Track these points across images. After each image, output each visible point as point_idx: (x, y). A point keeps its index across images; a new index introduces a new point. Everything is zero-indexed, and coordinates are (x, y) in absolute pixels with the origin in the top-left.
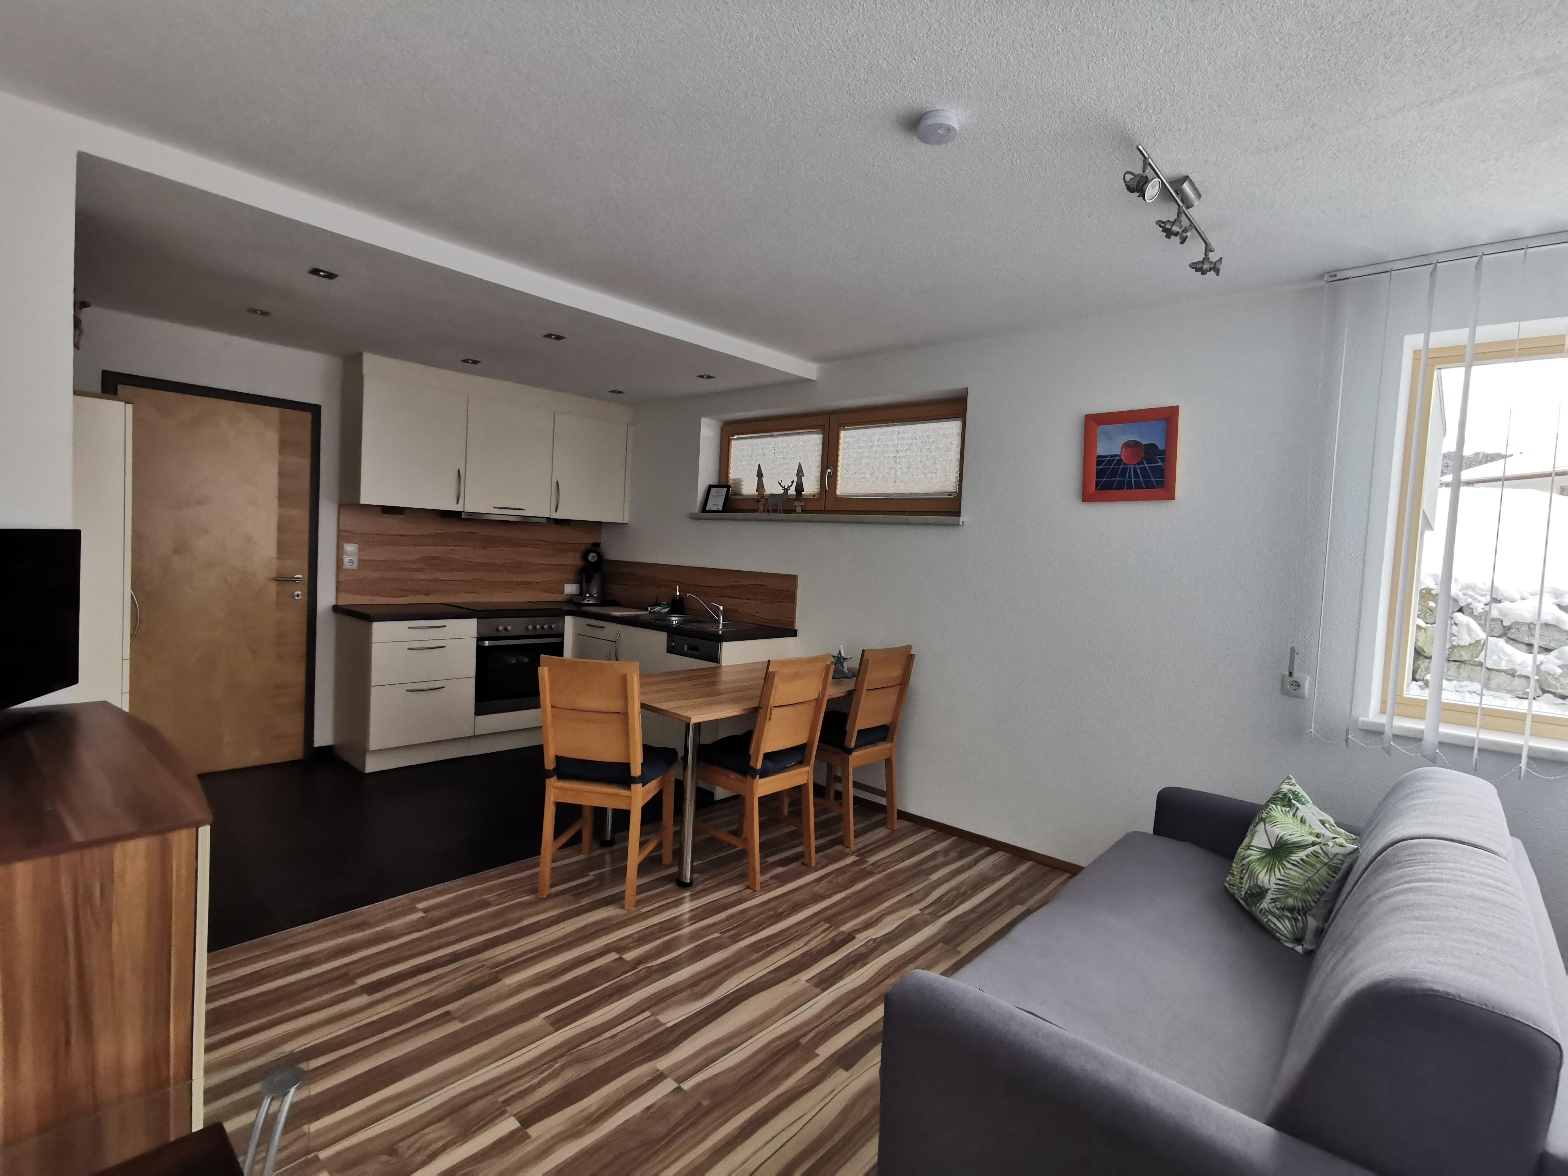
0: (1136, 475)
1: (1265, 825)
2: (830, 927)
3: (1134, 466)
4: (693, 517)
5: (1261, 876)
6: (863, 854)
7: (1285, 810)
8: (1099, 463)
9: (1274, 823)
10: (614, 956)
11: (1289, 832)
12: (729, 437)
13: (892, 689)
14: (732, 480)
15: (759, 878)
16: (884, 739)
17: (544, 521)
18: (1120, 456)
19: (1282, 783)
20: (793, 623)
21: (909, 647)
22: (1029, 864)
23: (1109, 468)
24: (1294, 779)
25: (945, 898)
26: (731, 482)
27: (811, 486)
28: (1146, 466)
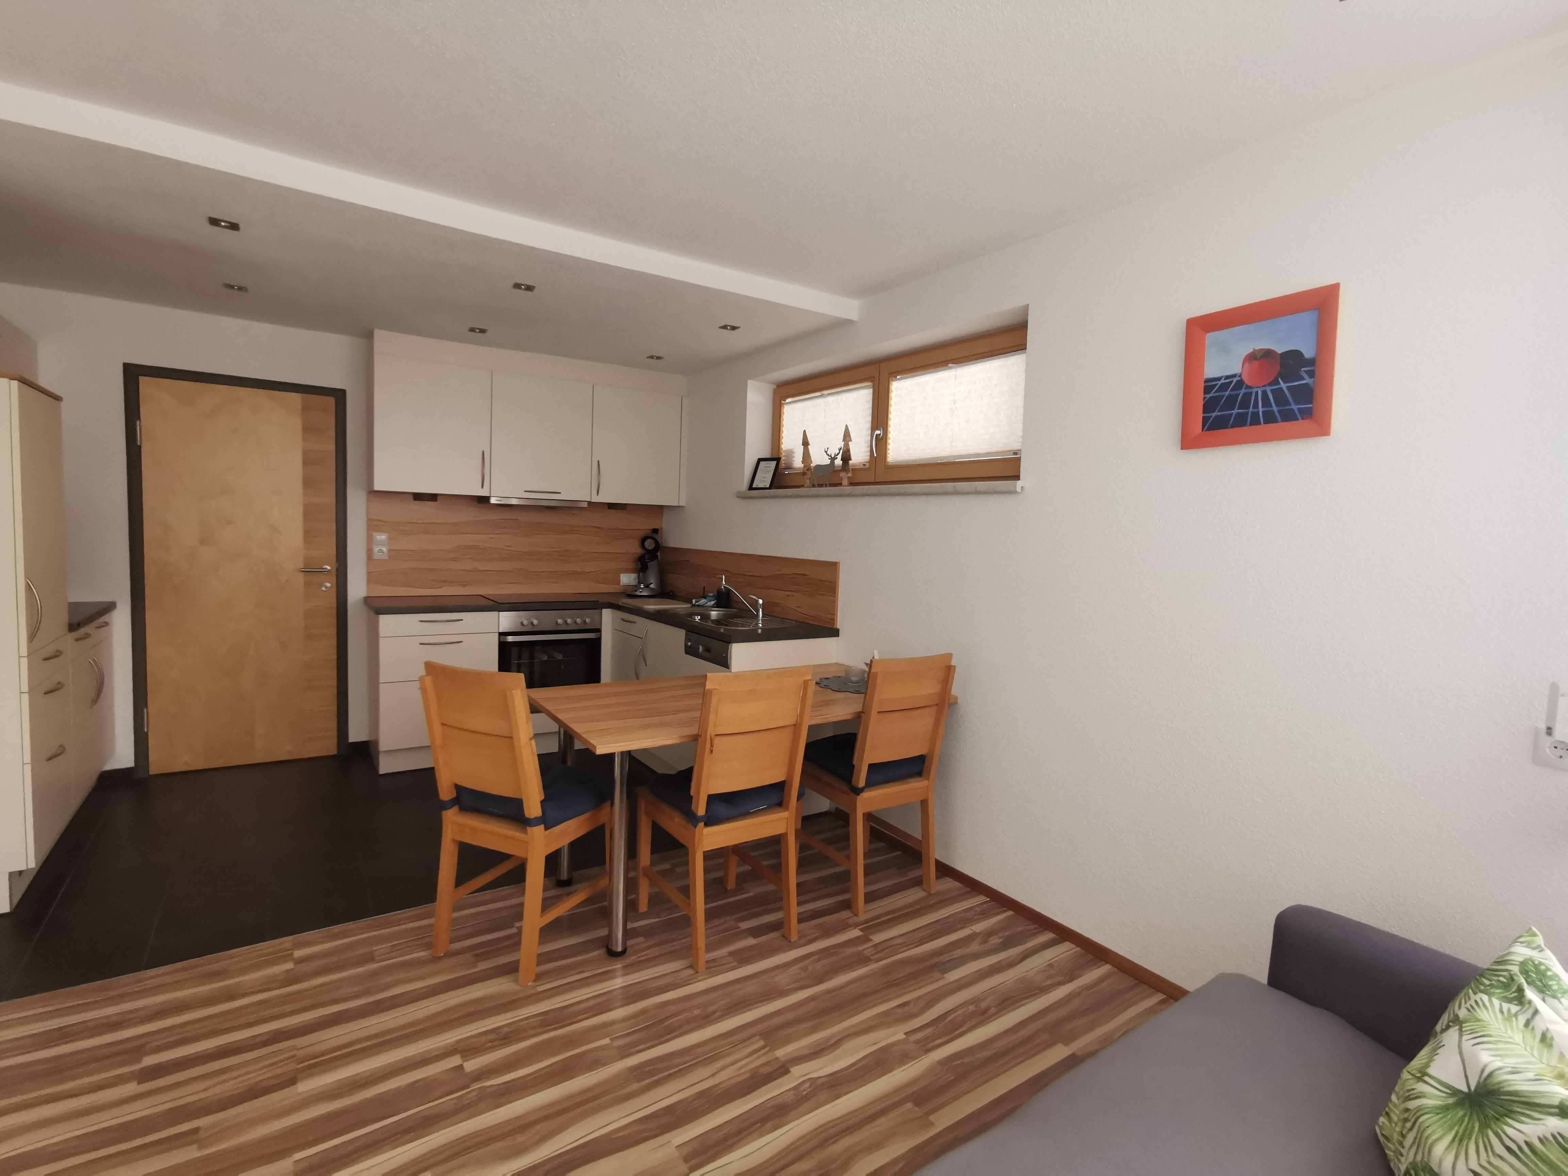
0: (1266, 402)
1: (1461, 1036)
2: (764, 1047)
3: (1263, 389)
4: (742, 496)
5: (1439, 1149)
6: (872, 926)
7: (1509, 1010)
8: (1207, 390)
9: (1481, 1037)
10: (455, 1061)
11: (1510, 1062)
12: (781, 402)
13: (927, 710)
14: (785, 451)
15: (704, 956)
16: (919, 774)
17: (585, 505)
18: (1240, 376)
19: (1515, 941)
20: (833, 620)
21: (950, 656)
22: (1105, 968)
23: (1224, 396)
24: (1541, 937)
25: (950, 1018)
26: (784, 454)
27: (860, 454)
28: (1283, 385)
